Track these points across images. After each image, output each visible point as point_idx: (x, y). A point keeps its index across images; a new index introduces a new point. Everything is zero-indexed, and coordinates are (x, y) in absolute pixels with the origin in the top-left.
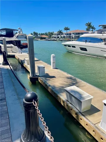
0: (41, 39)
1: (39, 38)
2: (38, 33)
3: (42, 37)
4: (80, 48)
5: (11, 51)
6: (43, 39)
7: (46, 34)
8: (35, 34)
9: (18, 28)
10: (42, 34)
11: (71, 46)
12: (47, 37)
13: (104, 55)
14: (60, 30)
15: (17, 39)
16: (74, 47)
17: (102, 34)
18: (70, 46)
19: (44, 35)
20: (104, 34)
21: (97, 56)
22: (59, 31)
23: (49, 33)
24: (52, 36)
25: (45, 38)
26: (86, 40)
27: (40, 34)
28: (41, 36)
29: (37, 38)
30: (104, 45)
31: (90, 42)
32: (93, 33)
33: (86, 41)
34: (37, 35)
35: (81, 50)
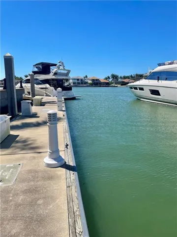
0: (122, 85)
1: (119, 83)
2: (119, 76)
3: (124, 82)
4: (150, 90)
5: (45, 94)
6: (125, 84)
7: (132, 77)
8: (115, 77)
10: (125, 78)
11: (138, 88)
16: (142, 89)
18: (136, 88)
19: (129, 78)
27: (121, 78)
28: (124, 80)
29: (116, 83)
34: (118, 79)
35: (151, 94)
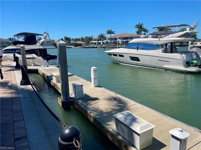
0: (75, 46)
1: (72, 44)
2: (71, 39)
3: (77, 44)
4: (130, 57)
5: (33, 64)
6: (78, 46)
7: (82, 39)
8: (67, 39)
9: (44, 32)
10: (76, 40)
11: (118, 55)
12: (84, 43)
13: (163, 66)
14: (102, 34)
15: (41, 47)
16: (122, 56)
17: (157, 39)
18: (116, 55)
19: (80, 40)
20: (161, 39)
21: (154, 68)
22: (100, 36)
23: (87, 37)
24: (91, 42)
25: (81, 45)
26: (138, 46)
27: (73, 40)
29: (70, 45)
30: (162, 52)
31: (142, 49)
32: (146, 38)
33: (138, 48)
34: (70, 41)
35: (131, 60)
